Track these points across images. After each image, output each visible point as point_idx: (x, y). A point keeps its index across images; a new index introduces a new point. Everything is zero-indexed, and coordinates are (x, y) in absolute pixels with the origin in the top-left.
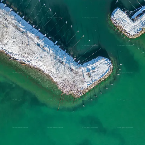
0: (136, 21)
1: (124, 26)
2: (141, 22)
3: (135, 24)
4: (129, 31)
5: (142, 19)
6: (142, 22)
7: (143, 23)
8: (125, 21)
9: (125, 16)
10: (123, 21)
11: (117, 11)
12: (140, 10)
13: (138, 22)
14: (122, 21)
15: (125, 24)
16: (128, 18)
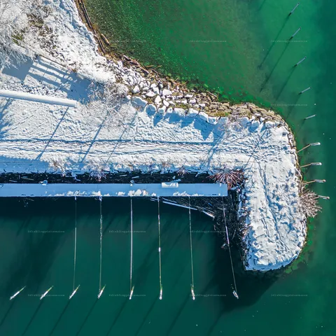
0: (231, 166)
1: (289, 184)
2: (215, 151)
3: (243, 158)
4: (283, 152)
5: (203, 156)
6: (213, 144)
7: (210, 139)
8: (274, 200)
9: (258, 217)
10: (280, 207)
11: (273, 261)
12: (174, 195)
13: (227, 159)
14: (285, 211)
15: (280, 192)
16: (252, 201)
